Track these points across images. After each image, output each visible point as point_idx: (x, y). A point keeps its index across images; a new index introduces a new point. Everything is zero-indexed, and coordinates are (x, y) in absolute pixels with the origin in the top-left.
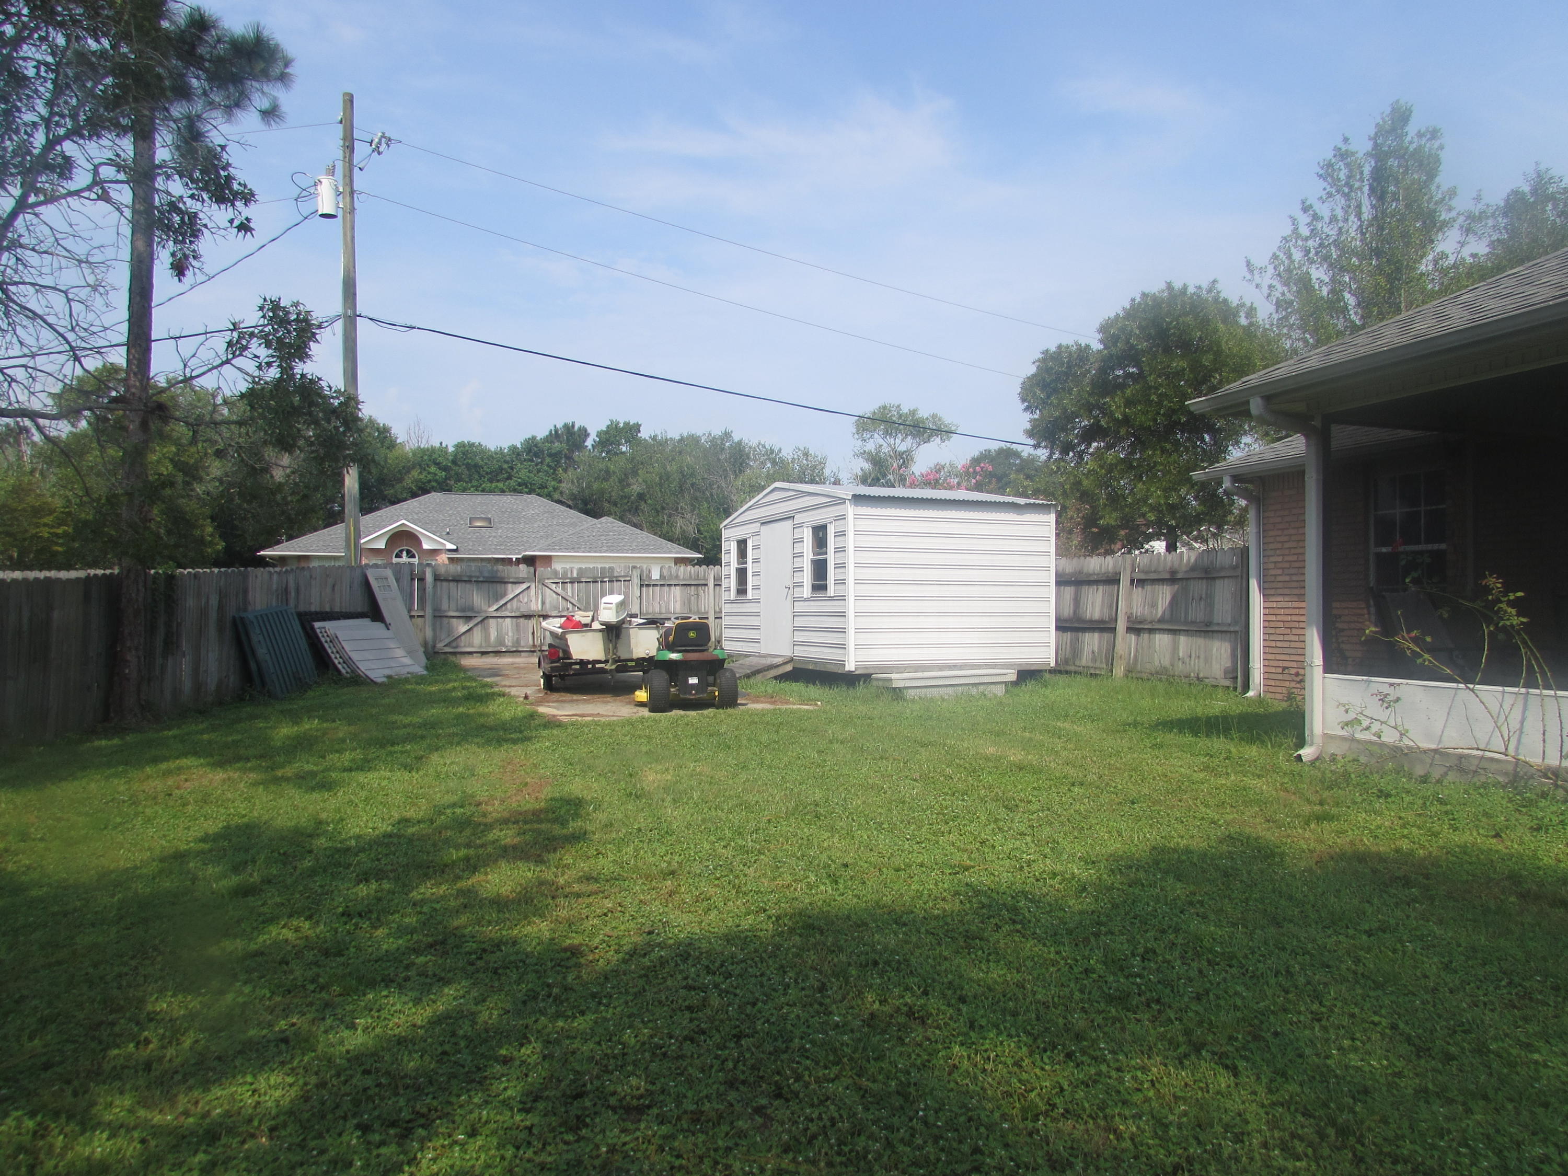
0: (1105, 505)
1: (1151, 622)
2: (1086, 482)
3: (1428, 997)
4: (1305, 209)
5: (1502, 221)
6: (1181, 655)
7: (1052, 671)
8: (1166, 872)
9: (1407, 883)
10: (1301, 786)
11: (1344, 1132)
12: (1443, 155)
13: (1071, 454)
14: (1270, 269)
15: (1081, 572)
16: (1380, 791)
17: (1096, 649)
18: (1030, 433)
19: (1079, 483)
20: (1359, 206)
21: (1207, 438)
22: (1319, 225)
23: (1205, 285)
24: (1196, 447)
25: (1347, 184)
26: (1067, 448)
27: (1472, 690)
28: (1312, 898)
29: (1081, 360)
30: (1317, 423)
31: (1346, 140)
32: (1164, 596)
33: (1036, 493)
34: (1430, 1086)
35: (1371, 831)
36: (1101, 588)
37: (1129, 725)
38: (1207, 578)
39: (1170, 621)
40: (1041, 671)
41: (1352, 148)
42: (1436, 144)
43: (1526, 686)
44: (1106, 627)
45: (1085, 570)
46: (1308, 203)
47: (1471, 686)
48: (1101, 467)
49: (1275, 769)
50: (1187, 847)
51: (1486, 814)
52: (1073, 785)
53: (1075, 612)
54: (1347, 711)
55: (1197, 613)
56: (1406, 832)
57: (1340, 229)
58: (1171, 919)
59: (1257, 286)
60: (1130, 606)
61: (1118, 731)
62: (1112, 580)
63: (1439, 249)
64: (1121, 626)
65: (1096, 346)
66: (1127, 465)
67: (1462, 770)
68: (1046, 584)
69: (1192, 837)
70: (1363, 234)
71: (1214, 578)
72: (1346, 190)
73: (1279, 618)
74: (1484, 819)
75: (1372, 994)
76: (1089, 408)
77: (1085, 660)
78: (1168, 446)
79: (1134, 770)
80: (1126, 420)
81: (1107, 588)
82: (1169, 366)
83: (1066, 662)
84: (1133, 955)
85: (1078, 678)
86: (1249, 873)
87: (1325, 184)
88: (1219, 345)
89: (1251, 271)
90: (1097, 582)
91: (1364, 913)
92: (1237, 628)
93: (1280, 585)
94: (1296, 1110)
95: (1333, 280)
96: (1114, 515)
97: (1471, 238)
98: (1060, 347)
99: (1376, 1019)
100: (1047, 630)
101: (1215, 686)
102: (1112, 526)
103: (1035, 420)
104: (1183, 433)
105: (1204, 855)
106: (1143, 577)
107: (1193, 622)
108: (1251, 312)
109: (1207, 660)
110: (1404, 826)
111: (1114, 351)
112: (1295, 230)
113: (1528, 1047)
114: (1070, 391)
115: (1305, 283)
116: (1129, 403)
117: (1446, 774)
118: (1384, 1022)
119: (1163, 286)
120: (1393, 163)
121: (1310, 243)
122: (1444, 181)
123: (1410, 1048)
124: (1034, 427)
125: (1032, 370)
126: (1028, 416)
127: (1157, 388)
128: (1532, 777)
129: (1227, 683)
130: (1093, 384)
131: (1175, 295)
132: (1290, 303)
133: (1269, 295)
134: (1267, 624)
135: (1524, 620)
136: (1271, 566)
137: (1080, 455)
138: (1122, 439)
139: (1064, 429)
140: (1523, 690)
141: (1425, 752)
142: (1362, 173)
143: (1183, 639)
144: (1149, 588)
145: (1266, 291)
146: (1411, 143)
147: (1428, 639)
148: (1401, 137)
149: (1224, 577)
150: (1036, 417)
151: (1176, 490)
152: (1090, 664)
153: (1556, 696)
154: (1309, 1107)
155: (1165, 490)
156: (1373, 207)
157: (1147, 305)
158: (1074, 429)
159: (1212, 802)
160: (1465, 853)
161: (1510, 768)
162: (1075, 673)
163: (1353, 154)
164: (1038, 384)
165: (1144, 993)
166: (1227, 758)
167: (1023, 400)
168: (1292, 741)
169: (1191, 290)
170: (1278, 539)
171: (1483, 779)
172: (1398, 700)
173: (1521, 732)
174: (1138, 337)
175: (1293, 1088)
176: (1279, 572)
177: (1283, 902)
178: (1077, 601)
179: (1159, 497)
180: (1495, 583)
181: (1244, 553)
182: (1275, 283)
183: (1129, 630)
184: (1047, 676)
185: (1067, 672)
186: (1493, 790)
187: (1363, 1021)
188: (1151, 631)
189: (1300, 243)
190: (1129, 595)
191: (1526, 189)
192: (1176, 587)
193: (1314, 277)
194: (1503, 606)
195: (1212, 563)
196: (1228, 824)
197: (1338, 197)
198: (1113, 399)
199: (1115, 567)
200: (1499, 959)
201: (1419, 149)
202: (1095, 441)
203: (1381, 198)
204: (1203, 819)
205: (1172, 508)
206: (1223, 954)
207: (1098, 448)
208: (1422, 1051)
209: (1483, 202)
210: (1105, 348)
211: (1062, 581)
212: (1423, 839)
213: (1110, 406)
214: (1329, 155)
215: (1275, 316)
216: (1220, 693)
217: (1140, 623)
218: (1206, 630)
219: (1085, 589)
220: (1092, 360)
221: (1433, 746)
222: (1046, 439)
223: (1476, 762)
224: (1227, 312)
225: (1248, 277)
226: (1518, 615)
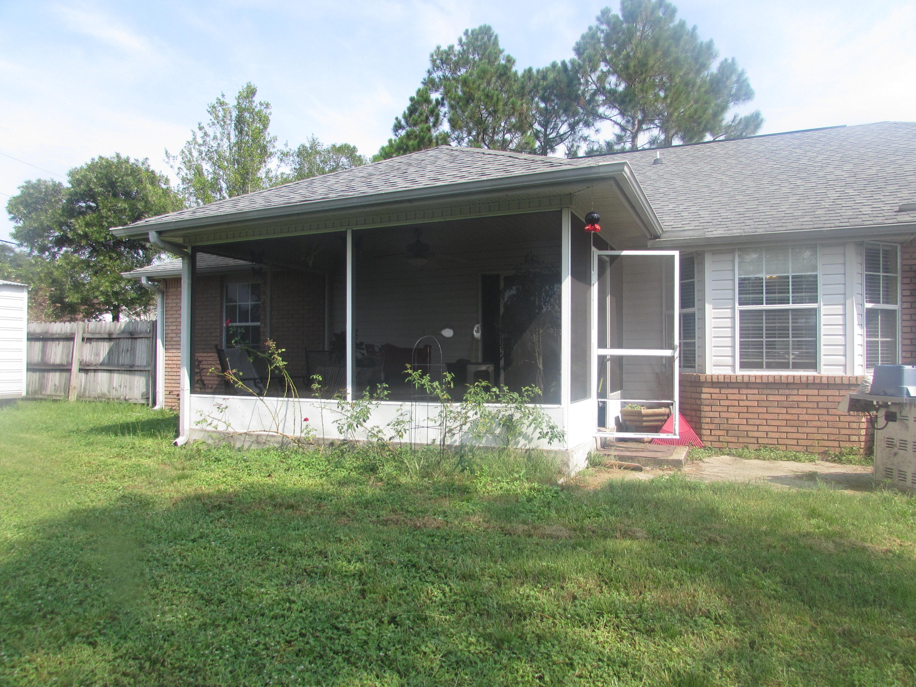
0: (70, 289)
1: (95, 365)
2: (56, 273)
3: (217, 571)
4: (201, 128)
5: (297, 159)
6: (115, 385)
7: (23, 399)
8: (76, 525)
9: (220, 508)
10: (173, 460)
11: (154, 662)
12: (271, 117)
13: (47, 253)
14: (180, 159)
15: (47, 333)
16: (216, 458)
17: (57, 384)
18: (15, 236)
19: (52, 273)
20: (229, 134)
21: (141, 252)
22: (208, 139)
23: (141, 160)
24: (133, 257)
25: (223, 120)
26: (43, 249)
27: (262, 400)
28: (165, 526)
29: (55, 192)
30: (189, 250)
31: (223, 96)
32: (104, 348)
33: (18, 277)
34: (208, 621)
35: (207, 482)
36: (61, 343)
37: (73, 432)
38: (132, 338)
39: (108, 365)
40: (15, 400)
41: (226, 101)
42: (268, 111)
43: (288, 396)
44: (65, 368)
45: (50, 331)
46: (202, 125)
47: (262, 398)
48: (68, 264)
49: (160, 451)
50: (94, 507)
51: (266, 465)
52: (22, 476)
53: (42, 359)
54: (201, 415)
55: (125, 359)
56: (225, 479)
57: (219, 144)
58: (72, 556)
59: (172, 167)
60: (81, 355)
61: (64, 437)
62: (70, 338)
63: (268, 167)
64: (75, 368)
65: (67, 184)
66: (87, 264)
67: (258, 443)
68: (20, 340)
69: (100, 500)
70: (231, 150)
71: (136, 338)
72: (223, 124)
73: (174, 362)
74: (265, 468)
75: (187, 576)
76: (61, 225)
77: (50, 390)
78: (114, 255)
79: (69, 461)
80: (86, 236)
81: (66, 343)
82: (116, 206)
83: (35, 392)
84: (41, 585)
85: (44, 403)
86: (131, 517)
87: (212, 117)
88: (147, 198)
89: (168, 157)
90: (58, 339)
91: (193, 530)
92: (149, 369)
93: (174, 343)
94: (129, 658)
95: (214, 173)
96: (76, 296)
97: (283, 164)
98: (39, 181)
99: (187, 590)
100: (19, 371)
101: (136, 404)
102: (75, 303)
103: (19, 227)
104: (125, 248)
105: (104, 511)
106: (90, 336)
107: (123, 365)
108: (167, 181)
109: (131, 388)
110: (225, 477)
111: (78, 190)
112: (195, 139)
113: (261, 586)
114: (46, 211)
115: (199, 172)
116: (88, 225)
117: (251, 445)
118: (191, 590)
119: (114, 155)
120: (247, 115)
121: (202, 148)
122: (271, 131)
123: (201, 602)
124: (18, 232)
125: (18, 193)
126: (13, 224)
127: (107, 218)
128: (290, 443)
129: (143, 401)
130: (63, 210)
131: (121, 162)
132: (190, 181)
133: (178, 173)
134: (167, 366)
135: (285, 363)
136: (170, 332)
137: (54, 255)
138: (83, 248)
139: (41, 236)
140: (286, 399)
141: (241, 434)
142: (231, 116)
143: (116, 376)
144: (94, 344)
145: (177, 171)
146: (256, 107)
147: (241, 374)
148: (251, 102)
149: (142, 338)
150: (20, 225)
151: (118, 283)
152: (53, 393)
153: (299, 402)
154: (137, 654)
155: (111, 282)
156: (236, 136)
157: (102, 164)
158: (49, 237)
159: (117, 476)
160: (252, 487)
161: (280, 439)
162: (41, 399)
163: (226, 104)
164: (21, 203)
165: (43, 609)
166: (132, 448)
167: (10, 213)
168: (172, 435)
169: (132, 161)
170: (174, 316)
171: (267, 446)
172: (226, 407)
173: (285, 421)
174: (95, 184)
175: (130, 644)
176: (175, 335)
177: (148, 531)
178: (44, 351)
179: (107, 286)
180: (272, 344)
181: (154, 324)
182: (183, 167)
183: (81, 370)
184: (20, 403)
185: (35, 399)
186: (272, 452)
187: (180, 592)
188: (95, 371)
189: (197, 147)
190: (81, 348)
191: (308, 145)
192: (112, 343)
193: (204, 168)
194: (276, 356)
195: (135, 329)
196: (124, 488)
197: (218, 126)
198: (77, 220)
199: (71, 329)
200: (256, 541)
201: (260, 112)
202: (64, 246)
203: (241, 132)
204: (109, 487)
205: (116, 294)
206: (103, 571)
207: (67, 252)
208: (209, 602)
209: (289, 147)
210: (73, 187)
211: (32, 338)
212: (233, 482)
213: (75, 225)
214: (214, 102)
215: (182, 187)
216: (138, 408)
217: (88, 365)
218: (131, 370)
219: (50, 343)
220: (64, 193)
221: (245, 431)
222: (27, 241)
223: (265, 438)
224: (153, 179)
225: (167, 160)
226: (283, 361)
